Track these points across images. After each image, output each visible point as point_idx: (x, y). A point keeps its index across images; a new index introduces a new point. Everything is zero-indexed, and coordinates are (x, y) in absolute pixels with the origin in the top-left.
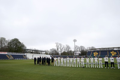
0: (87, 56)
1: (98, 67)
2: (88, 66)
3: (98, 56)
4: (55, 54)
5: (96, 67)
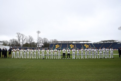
0: (50, 48)
1: (56, 58)
2: (48, 58)
3: (59, 48)
5: (55, 58)
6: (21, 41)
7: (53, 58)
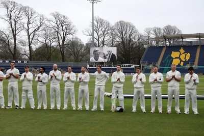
1: (178, 110)
2: (138, 108)
5: (173, 109)
6: (22, 36)
7: (165, 109)
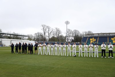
0: (82, 43)
4: (41, 39)
